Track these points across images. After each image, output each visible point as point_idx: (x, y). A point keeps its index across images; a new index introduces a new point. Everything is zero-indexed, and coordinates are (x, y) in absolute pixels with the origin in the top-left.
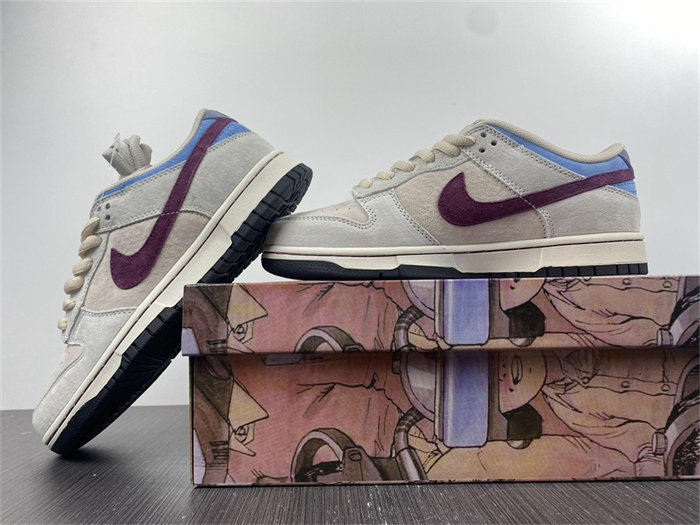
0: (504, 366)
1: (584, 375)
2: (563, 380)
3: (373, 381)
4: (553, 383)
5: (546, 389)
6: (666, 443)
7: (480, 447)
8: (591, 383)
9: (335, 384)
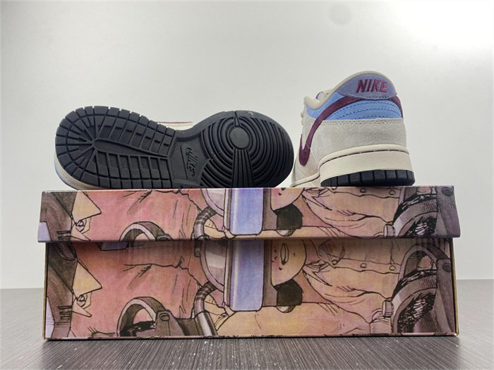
0: (275, 251)
1: (334, 258)
2: (318, 261)
3: (180, 263)
4: (311, 264)
5: (306, 269)
6: (393, 309)
7: (256, 311)
8: (340, 264)
9: (152, 264)
